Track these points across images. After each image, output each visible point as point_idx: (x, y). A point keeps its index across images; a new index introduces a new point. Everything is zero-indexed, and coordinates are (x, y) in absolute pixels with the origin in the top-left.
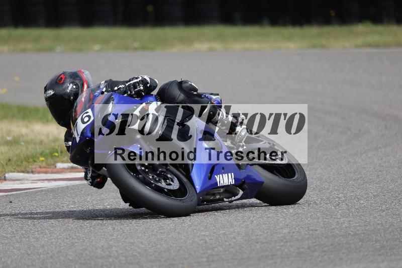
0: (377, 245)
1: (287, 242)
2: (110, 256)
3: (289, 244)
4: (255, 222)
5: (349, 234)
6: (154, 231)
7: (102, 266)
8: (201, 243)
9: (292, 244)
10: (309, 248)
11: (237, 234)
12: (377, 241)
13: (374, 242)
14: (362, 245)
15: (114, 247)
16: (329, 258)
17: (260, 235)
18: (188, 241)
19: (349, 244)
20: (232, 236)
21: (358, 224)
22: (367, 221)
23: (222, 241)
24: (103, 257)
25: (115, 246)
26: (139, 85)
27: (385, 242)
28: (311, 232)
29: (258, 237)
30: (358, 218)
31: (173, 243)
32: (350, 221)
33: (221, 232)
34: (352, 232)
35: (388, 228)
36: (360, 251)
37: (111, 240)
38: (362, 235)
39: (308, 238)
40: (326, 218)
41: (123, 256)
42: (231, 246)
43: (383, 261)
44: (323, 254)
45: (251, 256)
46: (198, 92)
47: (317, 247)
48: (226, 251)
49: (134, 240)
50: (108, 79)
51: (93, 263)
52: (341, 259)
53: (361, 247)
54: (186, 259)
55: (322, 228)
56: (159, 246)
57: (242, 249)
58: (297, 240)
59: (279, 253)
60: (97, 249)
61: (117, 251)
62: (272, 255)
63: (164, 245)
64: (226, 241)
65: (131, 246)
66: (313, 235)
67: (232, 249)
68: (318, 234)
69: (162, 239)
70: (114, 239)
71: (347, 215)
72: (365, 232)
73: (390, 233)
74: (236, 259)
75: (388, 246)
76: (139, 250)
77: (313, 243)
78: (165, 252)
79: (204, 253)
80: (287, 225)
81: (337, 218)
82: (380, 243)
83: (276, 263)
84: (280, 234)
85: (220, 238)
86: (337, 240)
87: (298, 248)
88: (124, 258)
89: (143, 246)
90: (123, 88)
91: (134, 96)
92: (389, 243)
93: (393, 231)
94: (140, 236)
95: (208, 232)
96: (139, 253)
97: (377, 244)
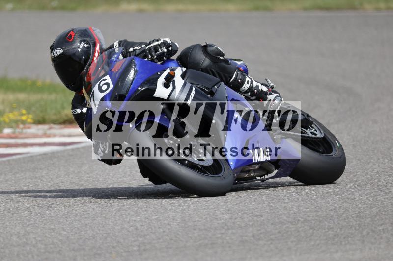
0: (330, 234)
1: (229, 229)
2: (27, 244)
3: (230, 231)
4: (192, 206)
5: (299, 220)
6: (77, 215)
7: (18, 255)
8: (130, 230)
9: (234, 231)
10: (253, 236)
11: (172, 220)
12: (330, 228)
13: (327, 230)
14: (313, 233)
15: (31, 234)
16: (276, 248)
17: (198, 221)
18: (116, 228)
19: (298, 231)
20: (165, 222)
21: (308, 209)
22: (318, 206)
23: (155, 227)
24: (18, 245)
25: (33, 232)
26: (161, 48)
27: (339, 229)
28: (255, 218)
29: (195, 223)
30: (308, 202)
31: (99, 230)
32: (299, 206)
33: (153, 217)
34: (302, 218)
35: (343, 214)
36: (311, 240)
37: (28, 225)
38: (313, 222)
39: (252, 225)
40: (272, 203)
41: (42, 244)
42: (165, 233)
43: (337, 252)
44: (269, 243)
45: (188, 244)
46: (224, 57)
47: (262, 235)
48: (159, 239)
49: (54, 226)
50: (123, 39)
51: (7, 251)
52: (289, 249)
53: (312, 235)
54: (114, 247)
55: (268, 213)
56: (83, 233)
57: (178, 236)
58: (240, 227)
59: (220, 241)
60: (11, 236)
61: (35, 238)
62: (212, 244)
63: (89, 232)
64: (159, 228)
65: (51, 233)
66: (258, 221)
67: (166, 237)
68: (264, 220)
69: (86, 225)
70: (31, 224)
71: (296, 200)
72: (316, 218)
73: (345, 219)
74: (171, 248)
75: (342, 234)
76: (61, 238)
77: (258, 230)
78: (89, 240)
79: (134, 241)
80: (229, 210)
81: (285, 203)
82: (333, 231)
83: (216, 252)
84: (221, 220)
85: (152, 224)
86: (285, 227)
87: (242, 236)
88: (43, 247)
89: (65, 233)
90: (139, 50)
91: (155, 61)
92: (343, 232)
93: (348, 218)
94: (61, 221)
95: (139, 218)
96: (61, 241)
97: (330, 232)
